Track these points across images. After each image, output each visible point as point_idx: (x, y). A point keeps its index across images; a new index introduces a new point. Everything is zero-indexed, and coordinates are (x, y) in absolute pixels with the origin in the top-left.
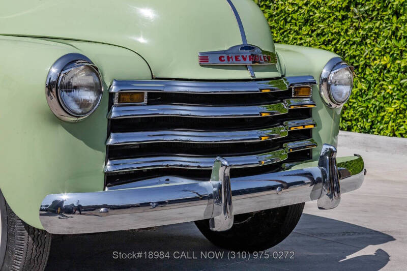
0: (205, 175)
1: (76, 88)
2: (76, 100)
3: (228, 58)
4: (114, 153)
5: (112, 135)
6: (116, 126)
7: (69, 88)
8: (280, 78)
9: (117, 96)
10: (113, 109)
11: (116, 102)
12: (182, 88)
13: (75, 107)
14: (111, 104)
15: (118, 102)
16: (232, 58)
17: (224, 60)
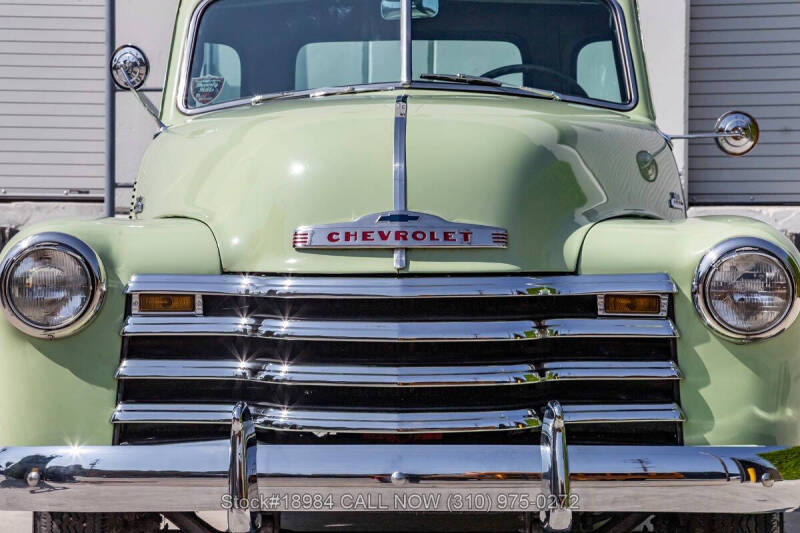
3: (348, 236)
5: (125, 362)
9: (136, 299)
10: (131, 320)
11: (135, 309)
14: (129, 313)
15: (140, 310)
16: (356, 235)
17: (338, 239)
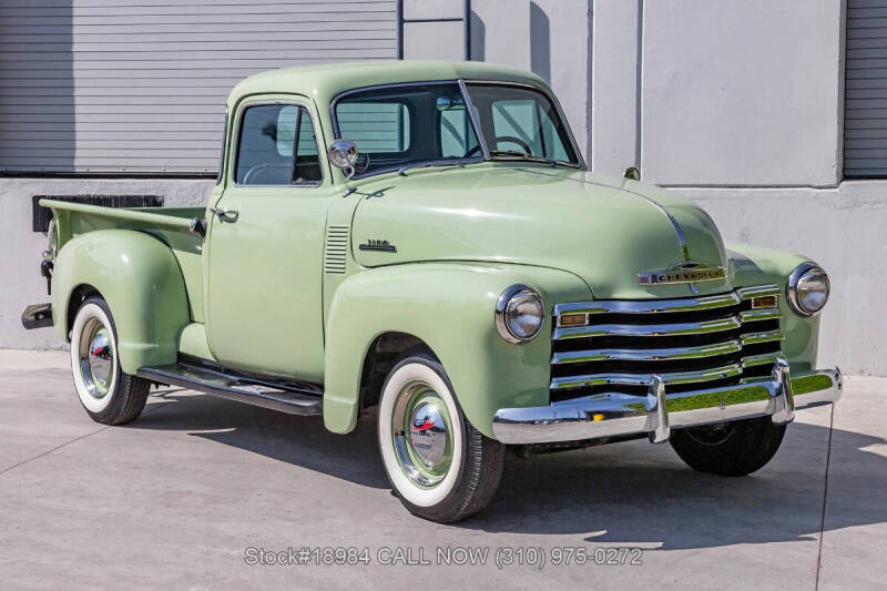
0: (642, 390)
1: (521, 314)
2: (522, 325)
3: (669, 278)
4: (558, 371)
5: (555, 354)
6: (558, 346)
7: (516, 314)
8: (731, 292)
9: (559, 318)
10: (556, 331)
11: (558, 324)
12: (624, 308)
13: (521, 332)
14: (554, 326)
15: (560, 325)
16: (673, 276)
17: (665, 279)
